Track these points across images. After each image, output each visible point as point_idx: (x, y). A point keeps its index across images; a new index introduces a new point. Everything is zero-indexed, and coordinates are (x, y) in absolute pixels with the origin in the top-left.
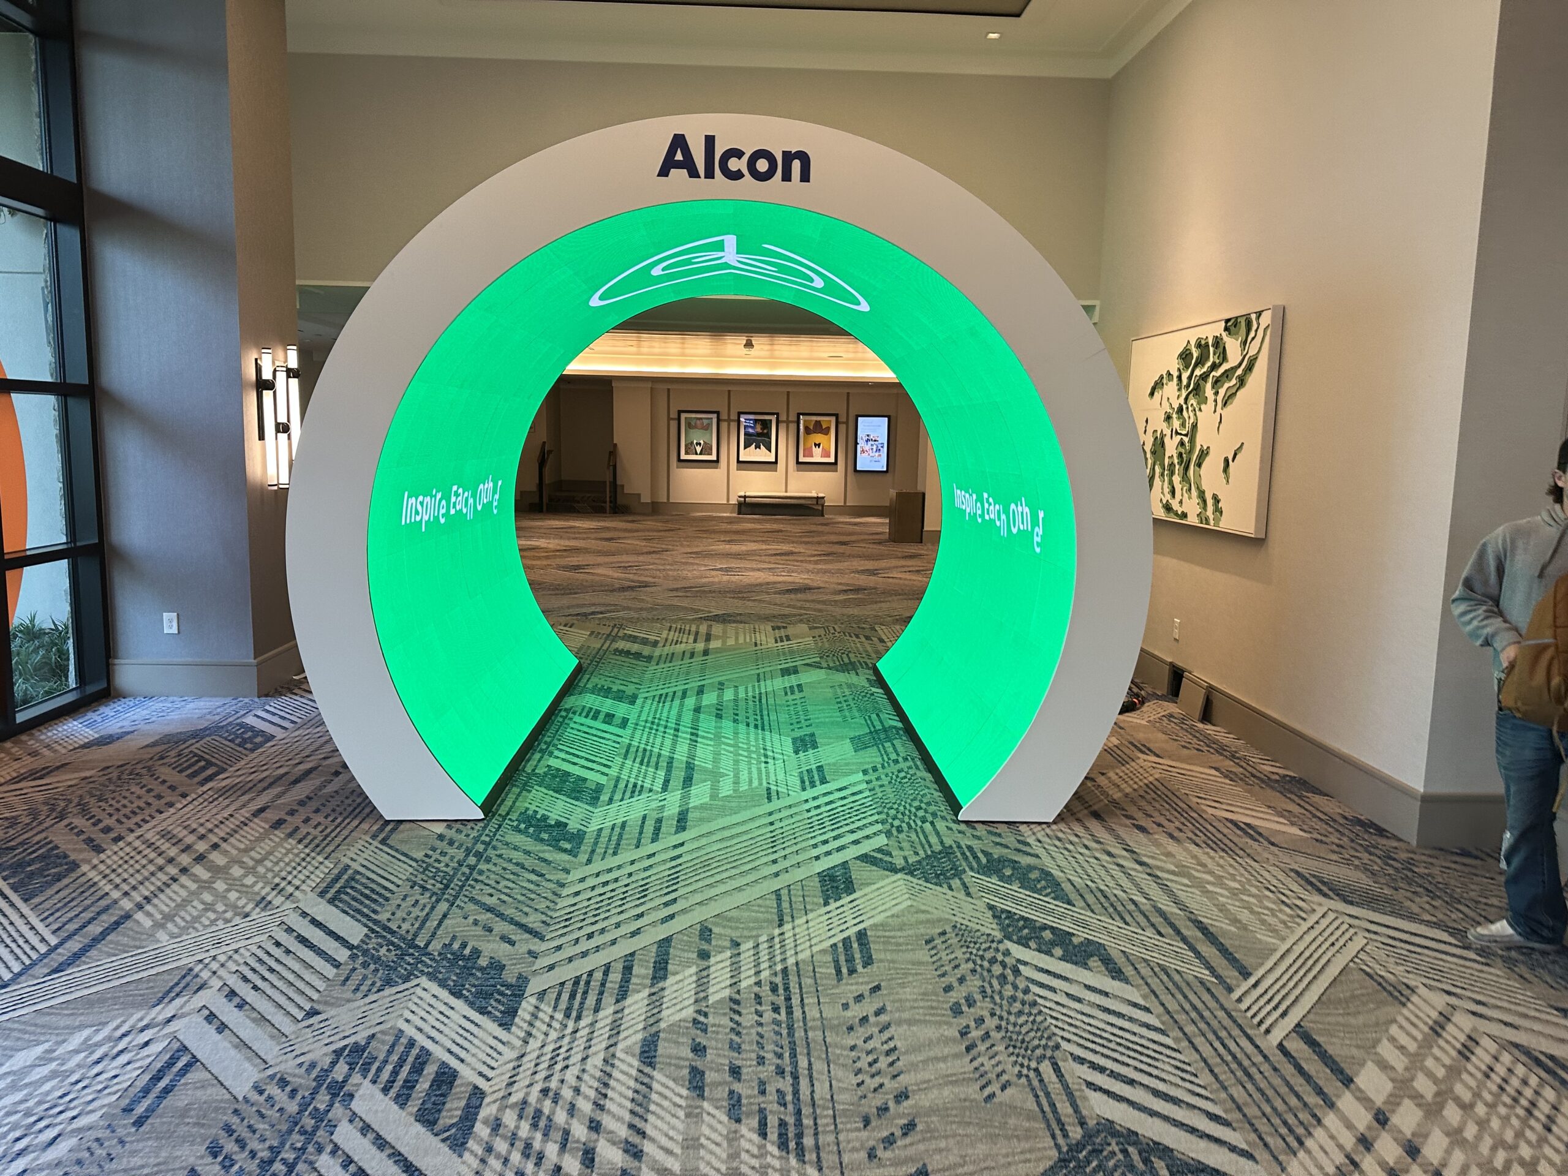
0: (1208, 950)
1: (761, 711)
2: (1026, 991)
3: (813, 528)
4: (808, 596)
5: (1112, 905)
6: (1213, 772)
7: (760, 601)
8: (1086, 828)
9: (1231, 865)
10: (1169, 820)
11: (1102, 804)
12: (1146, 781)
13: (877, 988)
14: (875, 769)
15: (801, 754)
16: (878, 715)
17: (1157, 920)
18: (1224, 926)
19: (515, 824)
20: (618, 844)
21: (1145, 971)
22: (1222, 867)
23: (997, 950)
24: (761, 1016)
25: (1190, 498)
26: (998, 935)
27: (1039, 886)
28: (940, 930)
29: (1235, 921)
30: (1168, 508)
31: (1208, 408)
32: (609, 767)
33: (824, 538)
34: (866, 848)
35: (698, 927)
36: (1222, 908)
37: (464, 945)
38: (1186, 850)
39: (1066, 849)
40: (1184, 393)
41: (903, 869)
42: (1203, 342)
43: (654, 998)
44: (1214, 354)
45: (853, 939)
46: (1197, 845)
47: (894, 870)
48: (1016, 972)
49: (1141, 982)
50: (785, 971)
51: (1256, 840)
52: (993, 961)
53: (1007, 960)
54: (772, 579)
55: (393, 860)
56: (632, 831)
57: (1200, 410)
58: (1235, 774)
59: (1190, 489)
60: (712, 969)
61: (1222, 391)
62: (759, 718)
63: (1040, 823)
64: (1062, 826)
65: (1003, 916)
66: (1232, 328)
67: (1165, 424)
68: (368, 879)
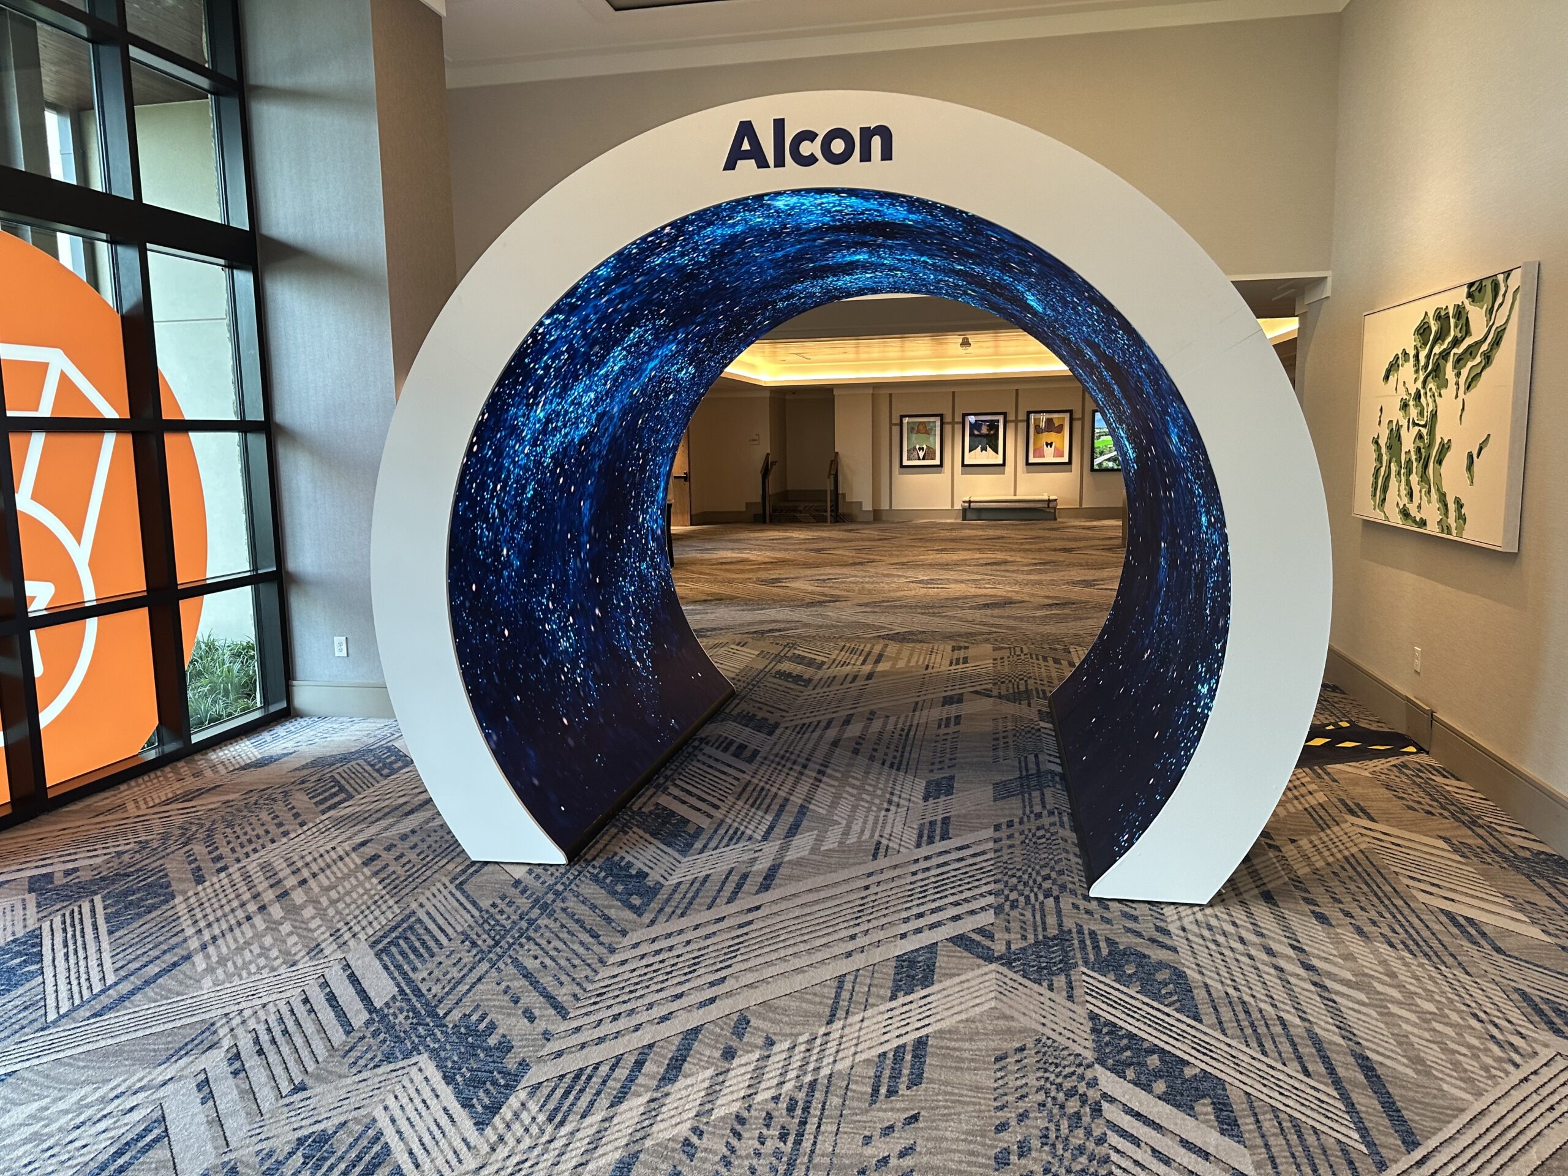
0: (1366, 1101)
1: (904, 748)
2: (1101, 1140)
3: (1041, 533)
4: (1008, 612)
5: (1252, 1025)
6: (1441, 844)
7: (950, 617)
8: (1250, 914)
9: (1431, 978)
10: (1362, 908)
11: (1280, 881)
12: (1346, 853)
13: (915, 1118)
14: (1010, 824)
15: (931, 801)
16: (1036, 756)
17: (1307, 1050)
18: (1400, 1068)
19: (596, 872)
20: (691, 903)
21: (1269, 1124)
22: (1417, 978)
23: (1082, 1077)
24: (763, 1143)
25: (1429, 502)
26: (1089, 1056)
27: (1163, 992)
28: (1018, 1045)
29: (1416, 1061)
30: (1405, 513)
31: (1449, 392)
32: (717, 807)
33: (1047, 545)
34: (966, 926)
35: (735, 1017)
36: (1403, 1040)
37: (483, 1018)
38: (1375, 952)
39: (1215, 941)
40: (1422, 376)
41: (1000, 958)
42: (1443, 313)
43: (653, 1105)
44: (1456, 327)
45: (909, 1048)
46: (1392, 945)
47: (989, 958)
48: (1097, 1111)
49: (1259, 1141)
50: (813, 1085)
51: (1475, 943)
52: (1071, 1093)
53: (1091, 1093)
54: (973, 591)
55: (460, 908)
56: (712, 887)
57: (1440, 395)
58: (1470, 847)
59: (1429, 492)
60: (732, 1073)
61: (1465, 372)
62: (898, 755)
63: (1192, 905)
64: (1219, 910)
65: (1105, 1030)
66: (1476, 294)
67: (1401, 413)
68: (426, 929)
